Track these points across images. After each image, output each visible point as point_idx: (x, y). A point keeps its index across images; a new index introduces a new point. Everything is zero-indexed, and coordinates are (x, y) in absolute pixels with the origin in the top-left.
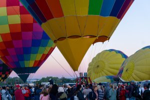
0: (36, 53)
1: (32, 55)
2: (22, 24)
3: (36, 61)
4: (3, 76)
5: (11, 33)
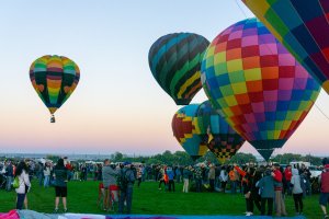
0: (284, 119)
1: (277, 123)
3: (282, 132)
4: (232, 150)
5: (250, 94)
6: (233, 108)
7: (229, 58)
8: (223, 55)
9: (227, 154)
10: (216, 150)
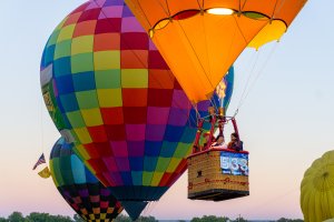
1: (161, 159)
2: (150, 90)
3: (166, 174)
4: (111, 210)
6: (93, 130)
7: (97, 47)
8: (89, 40)
9: (103, 216)
10: (84, 211)
